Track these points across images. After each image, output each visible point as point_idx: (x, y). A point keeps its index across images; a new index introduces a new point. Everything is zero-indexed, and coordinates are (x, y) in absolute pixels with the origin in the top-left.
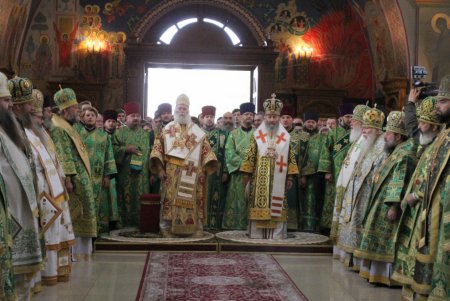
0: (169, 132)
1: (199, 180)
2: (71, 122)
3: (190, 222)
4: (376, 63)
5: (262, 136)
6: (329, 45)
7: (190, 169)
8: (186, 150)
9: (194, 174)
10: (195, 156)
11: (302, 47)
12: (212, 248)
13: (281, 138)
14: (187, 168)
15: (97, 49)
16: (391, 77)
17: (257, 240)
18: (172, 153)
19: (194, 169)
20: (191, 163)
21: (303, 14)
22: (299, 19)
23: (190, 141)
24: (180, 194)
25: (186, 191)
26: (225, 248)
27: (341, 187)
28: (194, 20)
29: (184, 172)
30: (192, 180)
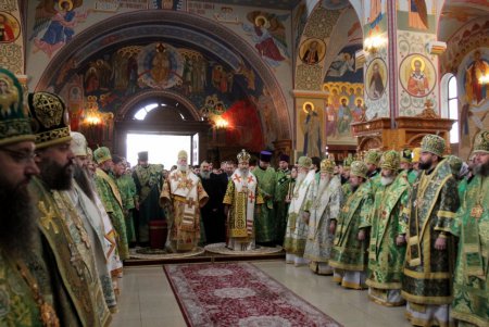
0: (174, 177)
1: (196, 211)
2: (107, 172)
3: (189, 241)
4: (265, 132)
5: (237, 178)
6: (237, 121)
7: (190, 203)
8: (187, 190)
9: (194, 207)
10: (193, 194)
11: (221, 122)
12: (209, 260)
13: (250, 179)
14: (188, 202)
15: (95, 123)
16: (280, 139)
17: (237, 252)
18: (177, 193)
19: (193, 203)
20: (192, 199)
21: (221, 102)
22: (219, 105)
23: (188, 183)
24: (185, 222)
25: (188, 219)
26: (217, 260)
27: (293, 213)
28: (156, 105)
29: (186, 206)
30: (192, 211)
